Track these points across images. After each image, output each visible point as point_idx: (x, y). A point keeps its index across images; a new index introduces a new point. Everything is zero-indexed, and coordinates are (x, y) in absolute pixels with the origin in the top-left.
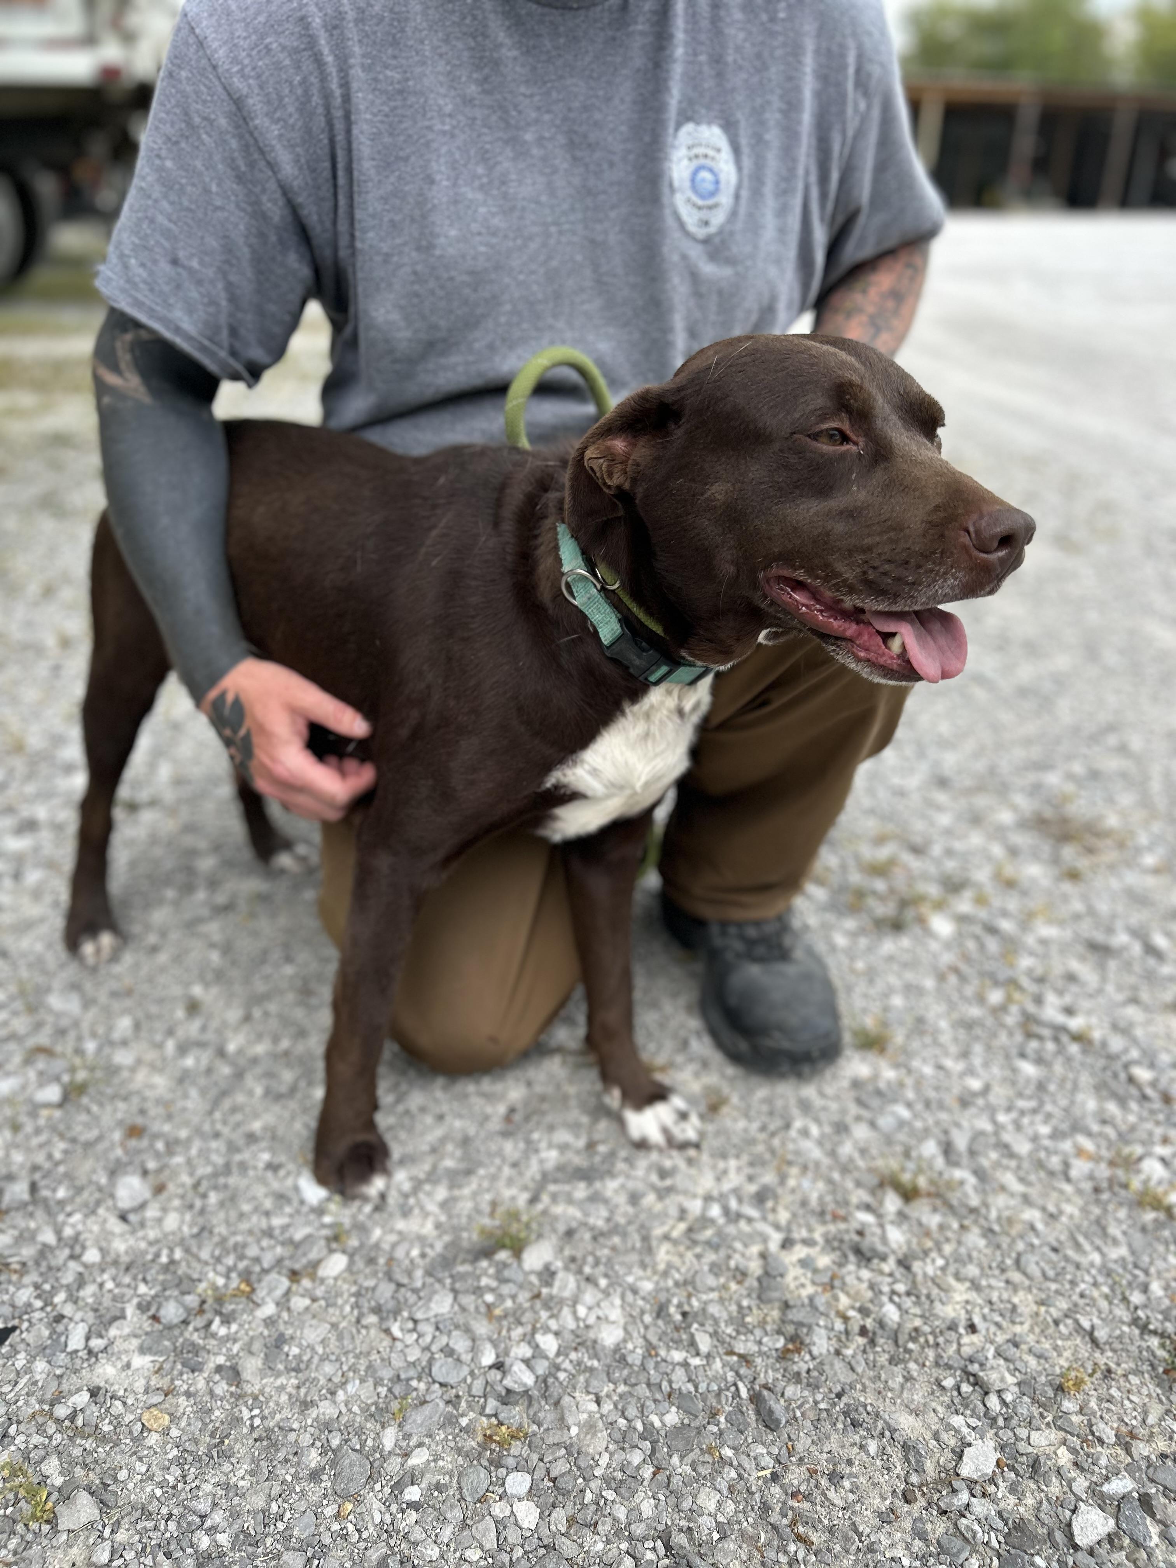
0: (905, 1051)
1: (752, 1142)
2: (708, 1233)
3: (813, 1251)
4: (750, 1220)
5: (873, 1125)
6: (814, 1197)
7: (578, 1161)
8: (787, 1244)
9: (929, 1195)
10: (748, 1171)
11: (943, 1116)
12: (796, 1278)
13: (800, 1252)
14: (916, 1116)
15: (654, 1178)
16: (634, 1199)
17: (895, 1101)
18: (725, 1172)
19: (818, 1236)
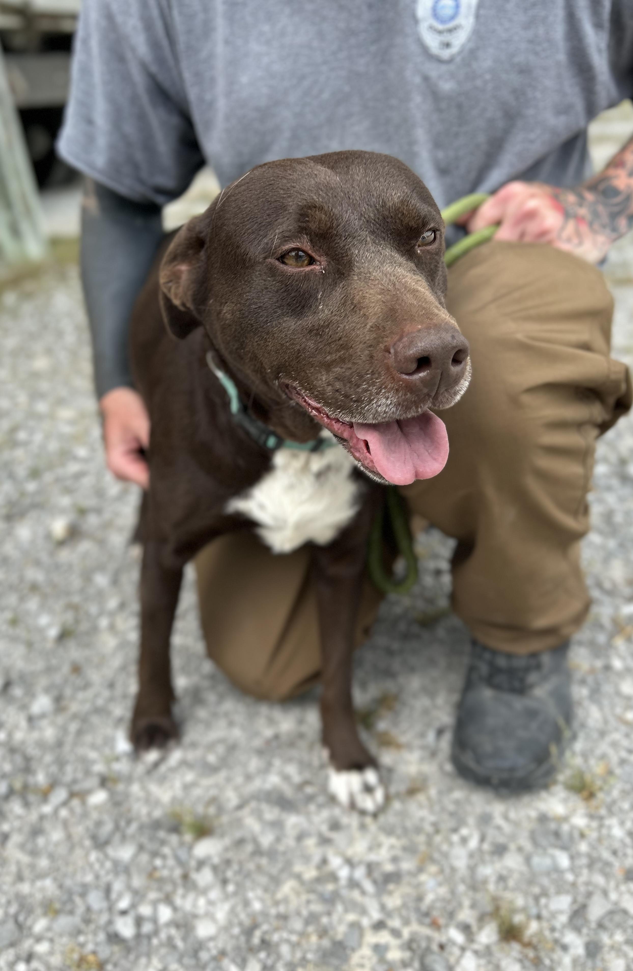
0: (610, 808)
1: (418, 830)
2: (330, 887)
3: (393, 942)
4: (363, 893)
5: (528, 860)
6: (430, 898)
7: (288, 792)
8: (379, 926)
9: (528, 945)
10: (398, 852)
11: (599, 880)
12: (363, 957)
13: (384, 937)
14: (573, 869)
15: (324, 828)
16: (300, 837)
17: (564, 848)
18: (379, 845)
19: (406, 933)
